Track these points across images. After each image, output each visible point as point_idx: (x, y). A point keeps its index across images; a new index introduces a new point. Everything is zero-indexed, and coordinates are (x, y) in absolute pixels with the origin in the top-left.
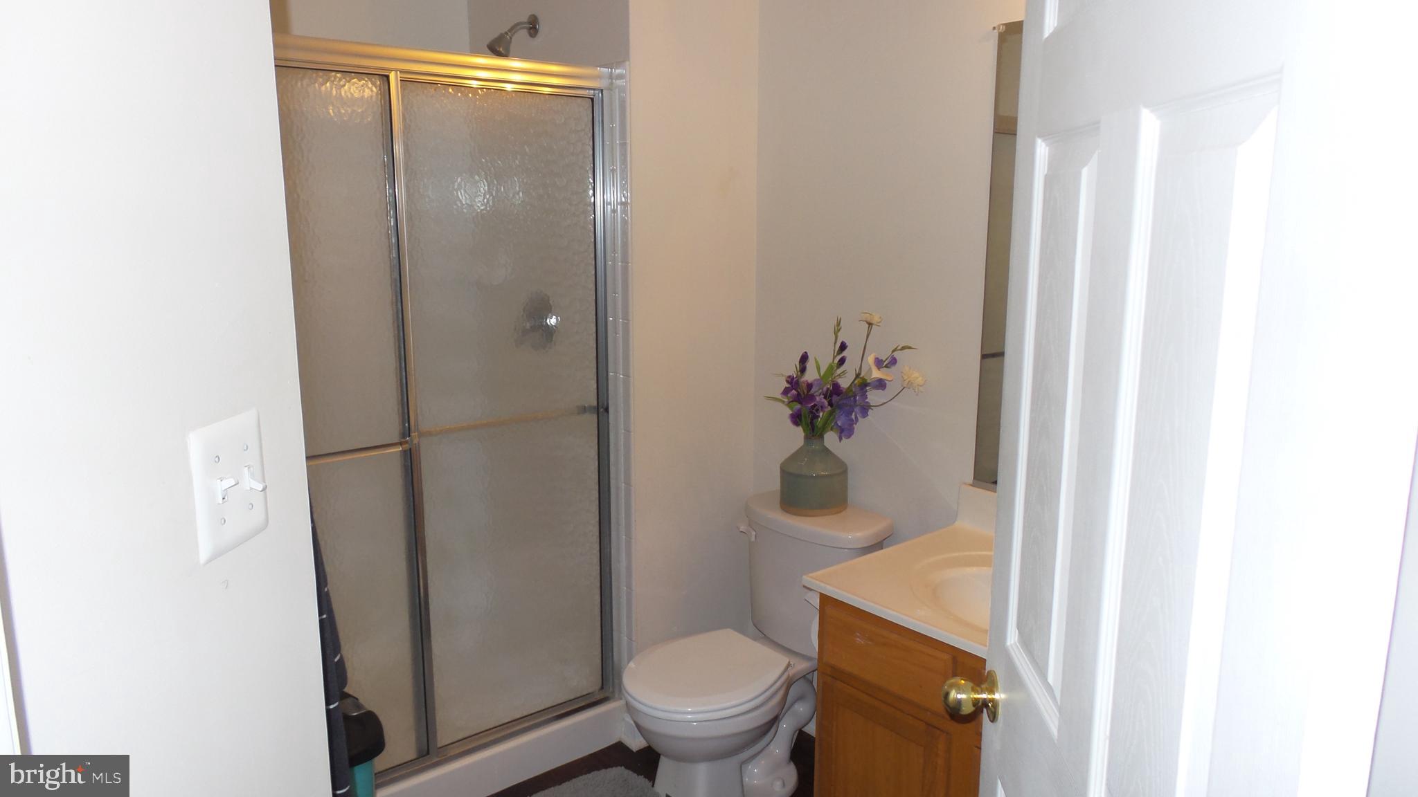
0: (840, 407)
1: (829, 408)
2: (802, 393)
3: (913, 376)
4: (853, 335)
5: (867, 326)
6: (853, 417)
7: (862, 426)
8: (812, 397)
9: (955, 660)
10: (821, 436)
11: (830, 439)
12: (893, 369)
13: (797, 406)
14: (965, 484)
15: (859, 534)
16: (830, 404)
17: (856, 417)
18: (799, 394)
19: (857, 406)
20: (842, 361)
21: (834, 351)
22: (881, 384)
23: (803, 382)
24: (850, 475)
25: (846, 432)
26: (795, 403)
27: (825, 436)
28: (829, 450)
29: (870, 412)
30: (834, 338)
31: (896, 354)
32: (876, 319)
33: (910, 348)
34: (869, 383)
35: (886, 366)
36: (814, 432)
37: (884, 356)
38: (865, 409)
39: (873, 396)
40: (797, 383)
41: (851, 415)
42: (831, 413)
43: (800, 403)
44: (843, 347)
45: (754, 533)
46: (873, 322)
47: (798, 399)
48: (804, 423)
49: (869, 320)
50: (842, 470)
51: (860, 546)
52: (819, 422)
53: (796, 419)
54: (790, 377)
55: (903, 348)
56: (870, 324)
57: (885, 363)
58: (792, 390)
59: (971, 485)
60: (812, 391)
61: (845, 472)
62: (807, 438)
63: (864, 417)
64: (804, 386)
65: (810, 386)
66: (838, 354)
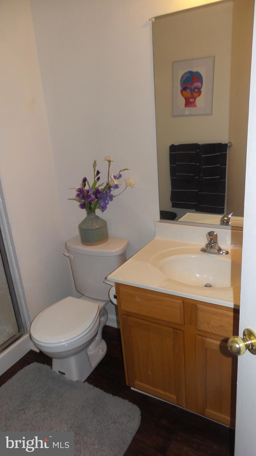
0: (101, 198)
1: (96, 199)
2: (85, 195)
3: (131, 181)
4: (102, 167)
5: (108, 162)
6: (107, 202)
7: (111, 205)
8: (90, 196)
9: (183, 302)
10: (94, 212)
11: (98, 212)
12: (120, 179)
13: (83, 201)
14: (157, 222)
15: (117, 249)
16: (97, 198)
17: (108, 202)
18: (83, 196)
19: (108, 197)
20: (98, 179)
21: (94, 175)
22: (116, 187)
23: (85, 190)
24: (108, 226)
25: (103, 208)
26: (81, 200)
27: (95, 211)
28: (98, 217)
29: (114, 198)
30: (93, 170)
31: (121, 173)
32: (112, 159)
33: (127, 169)
34: (112, 187)
35: (118, 178)
36: (91, 211)
37: (116, 174)
38: (111, 198)
39: (114, 192)
40: (83, 191)
41: (106, 201)
42: (97, 202)
43: (84, 199)
44: (98, 173)
45: (73, 256)
46: (111, 160)
47: (83, 198)
48: (86, 207)
49: (109, 160)
50: (104, 224)
51: (117, 255)
52: (92, 206)
53: (83, 206)
54: (79, 189)
55: (124, 170)
56: (109, 161)
57: (117, 177)
58: (80, 195)
59: (160, 222)
60: (89, 194)
61: (106, 225)
62: (88, 213)
63: (111, 201)
64: (86, 192)
65: (88, 192)
66: (97, 176)
